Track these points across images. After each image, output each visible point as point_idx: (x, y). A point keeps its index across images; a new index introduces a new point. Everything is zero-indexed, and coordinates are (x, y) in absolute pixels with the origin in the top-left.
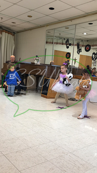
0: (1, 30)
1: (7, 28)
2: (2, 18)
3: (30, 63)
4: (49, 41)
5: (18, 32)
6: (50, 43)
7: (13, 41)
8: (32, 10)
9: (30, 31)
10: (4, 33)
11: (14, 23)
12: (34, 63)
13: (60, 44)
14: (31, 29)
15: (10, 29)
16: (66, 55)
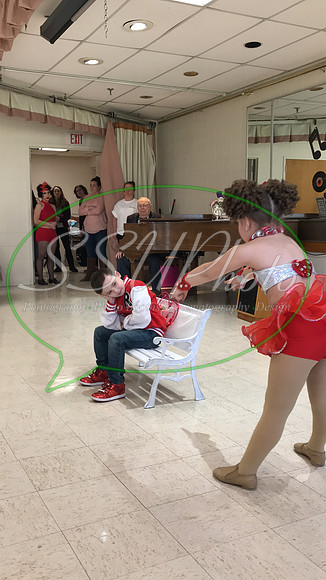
0: (113, 121)
1: (129, 113)
2: (110, 90)
3: (201, 217)
4: (263, 134)
5: (164, 120)
6: (267, 140)
7: (150, 151)
8: (193, 57)
9: (198, 112)
10: (121, 131)
11: (146, 97)
12: (211, 217)
13: (301, 138)
14: (200, 108)
15: (138, 116)
16: (314, 181)
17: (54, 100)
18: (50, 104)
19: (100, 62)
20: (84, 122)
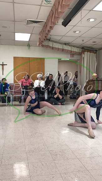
0: (83, 50)
1: (89, 47)
2: (83, 40)
5: (100, 49)
7: (95, 59)
10: (86, 53)
11: (94, 42)
15: (92, 48)
17: (65, 44)
18: (65, 45)
19: (80, 32)
20: (75, 50)
